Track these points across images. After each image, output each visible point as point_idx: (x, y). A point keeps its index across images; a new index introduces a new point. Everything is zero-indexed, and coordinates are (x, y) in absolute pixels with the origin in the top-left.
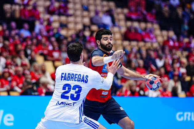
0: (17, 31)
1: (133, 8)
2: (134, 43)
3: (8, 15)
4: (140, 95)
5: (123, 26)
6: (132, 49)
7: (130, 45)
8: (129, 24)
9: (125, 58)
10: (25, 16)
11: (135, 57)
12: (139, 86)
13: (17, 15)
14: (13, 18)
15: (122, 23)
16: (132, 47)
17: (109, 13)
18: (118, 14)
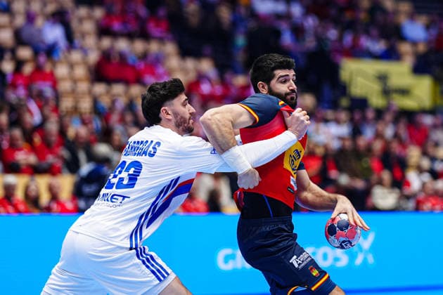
2: (118, 89)
5: (92, 48)
6: (113, 102)
7: (108, 92)
8: (106, 42)
9: (97, 124)
11: (122, 120)
15: (90, 41)
16: (115, 98)
17: (60, 17)
18: (81, 20)
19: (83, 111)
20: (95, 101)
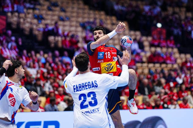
0: (60, 58)
1: (156, 37)
2: (157, 65)
3: (53, 45)
4: (164, 108)
5: (148, 51)
6: (156, 70)
7: (154, 66)
8: (153, 49)
10: (66, 45)
12: (163, 100)
13: (60, 45)
14: (56, 47)
16: (157, 68)
19: (145, 73)
20: (149, 70)
